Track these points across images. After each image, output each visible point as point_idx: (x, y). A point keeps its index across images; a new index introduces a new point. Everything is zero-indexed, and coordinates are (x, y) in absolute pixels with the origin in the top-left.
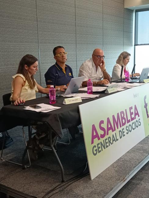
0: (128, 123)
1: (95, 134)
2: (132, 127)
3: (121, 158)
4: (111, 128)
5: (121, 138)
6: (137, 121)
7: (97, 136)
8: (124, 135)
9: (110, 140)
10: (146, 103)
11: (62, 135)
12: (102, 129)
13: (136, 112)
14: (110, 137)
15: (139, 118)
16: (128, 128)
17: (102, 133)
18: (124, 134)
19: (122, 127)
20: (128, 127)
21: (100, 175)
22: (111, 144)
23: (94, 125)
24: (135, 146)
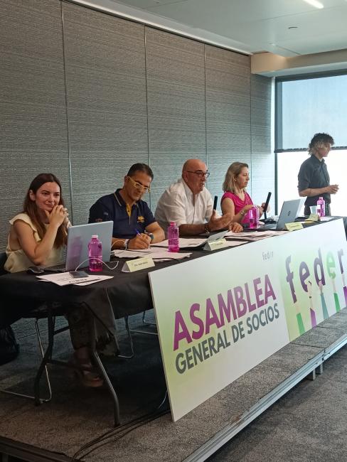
0: (250, 311)
1: (181, 330)
2: (259, 320)
3: (236, 382)
4: (215, 320)
5: (235, 340)
6: (270, 308)
7: (185, 334)
8: (243, 336)
9: (212, 344)
10: (291, 272)
11: (115, 329)
12: (196, 321)
13: (269, 290)
14: (212, 339)
15: (275, 301)
16: (250, 322)
17: (197, 328)
18: (243, 333)
19: (239, 320)
20: (251, 319)
21: (191, 412)
22: (216, 352)
23: (179, 312)
24: (266, 360)
